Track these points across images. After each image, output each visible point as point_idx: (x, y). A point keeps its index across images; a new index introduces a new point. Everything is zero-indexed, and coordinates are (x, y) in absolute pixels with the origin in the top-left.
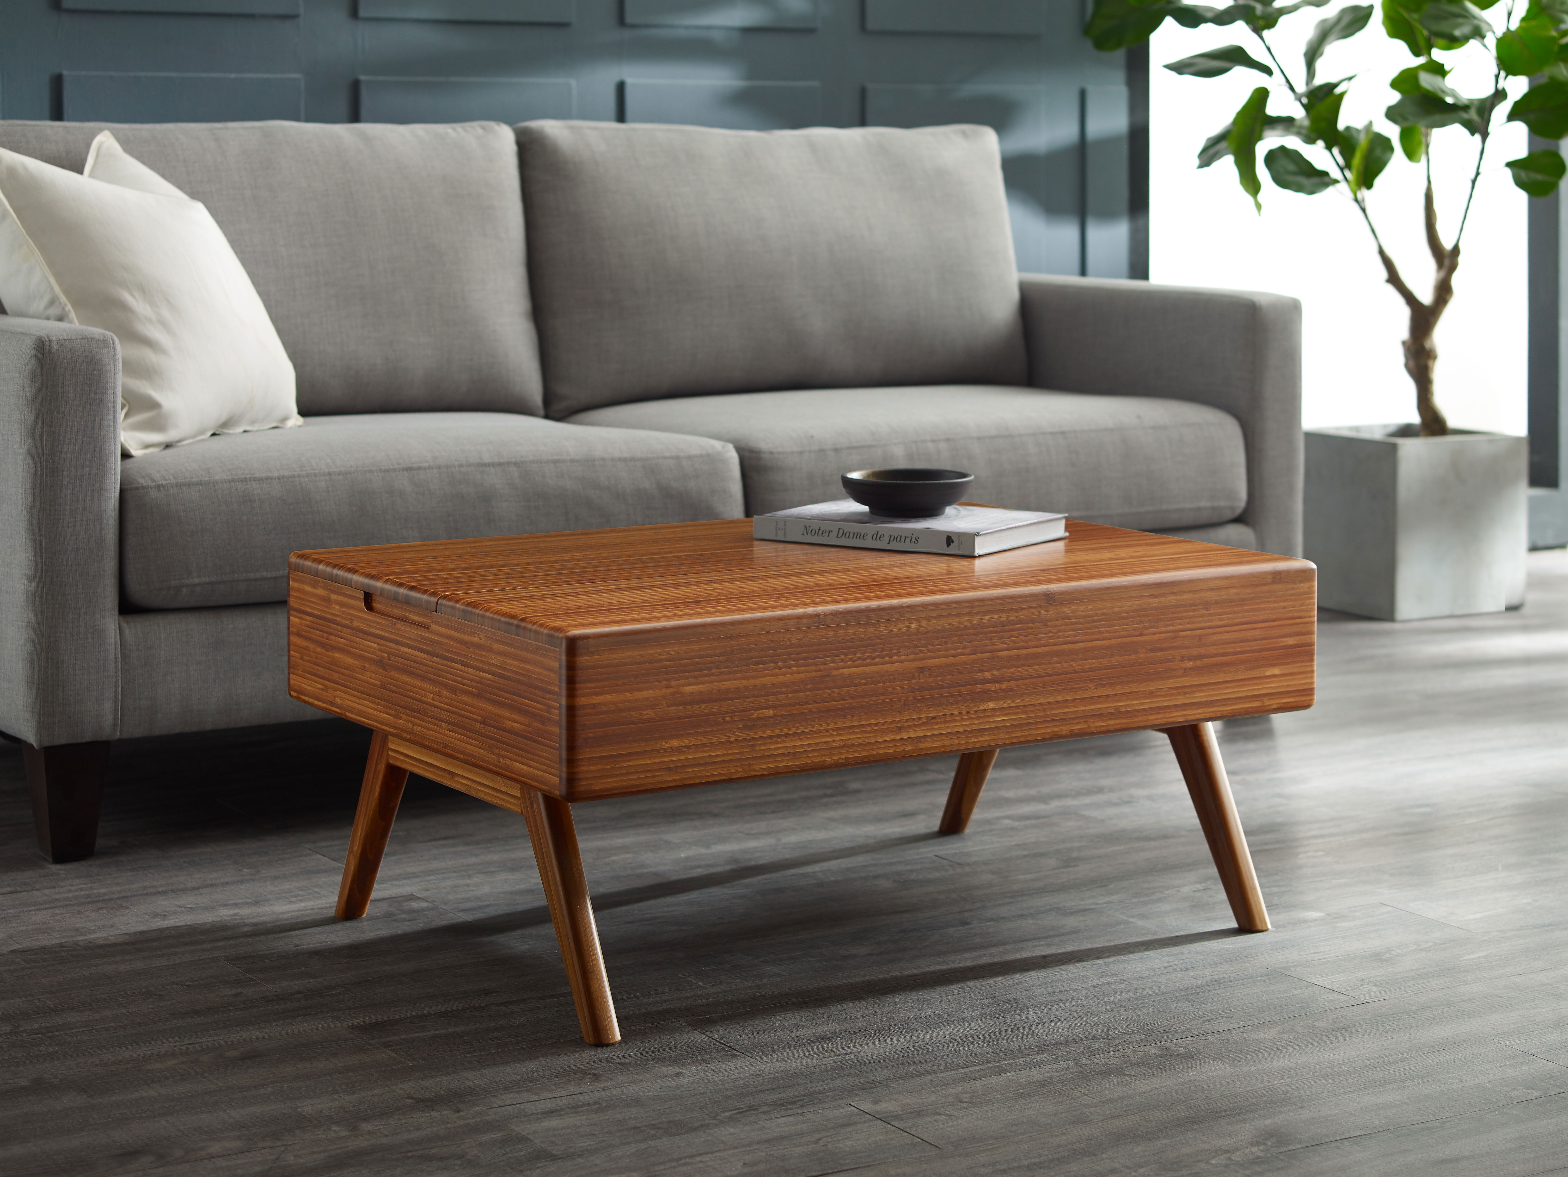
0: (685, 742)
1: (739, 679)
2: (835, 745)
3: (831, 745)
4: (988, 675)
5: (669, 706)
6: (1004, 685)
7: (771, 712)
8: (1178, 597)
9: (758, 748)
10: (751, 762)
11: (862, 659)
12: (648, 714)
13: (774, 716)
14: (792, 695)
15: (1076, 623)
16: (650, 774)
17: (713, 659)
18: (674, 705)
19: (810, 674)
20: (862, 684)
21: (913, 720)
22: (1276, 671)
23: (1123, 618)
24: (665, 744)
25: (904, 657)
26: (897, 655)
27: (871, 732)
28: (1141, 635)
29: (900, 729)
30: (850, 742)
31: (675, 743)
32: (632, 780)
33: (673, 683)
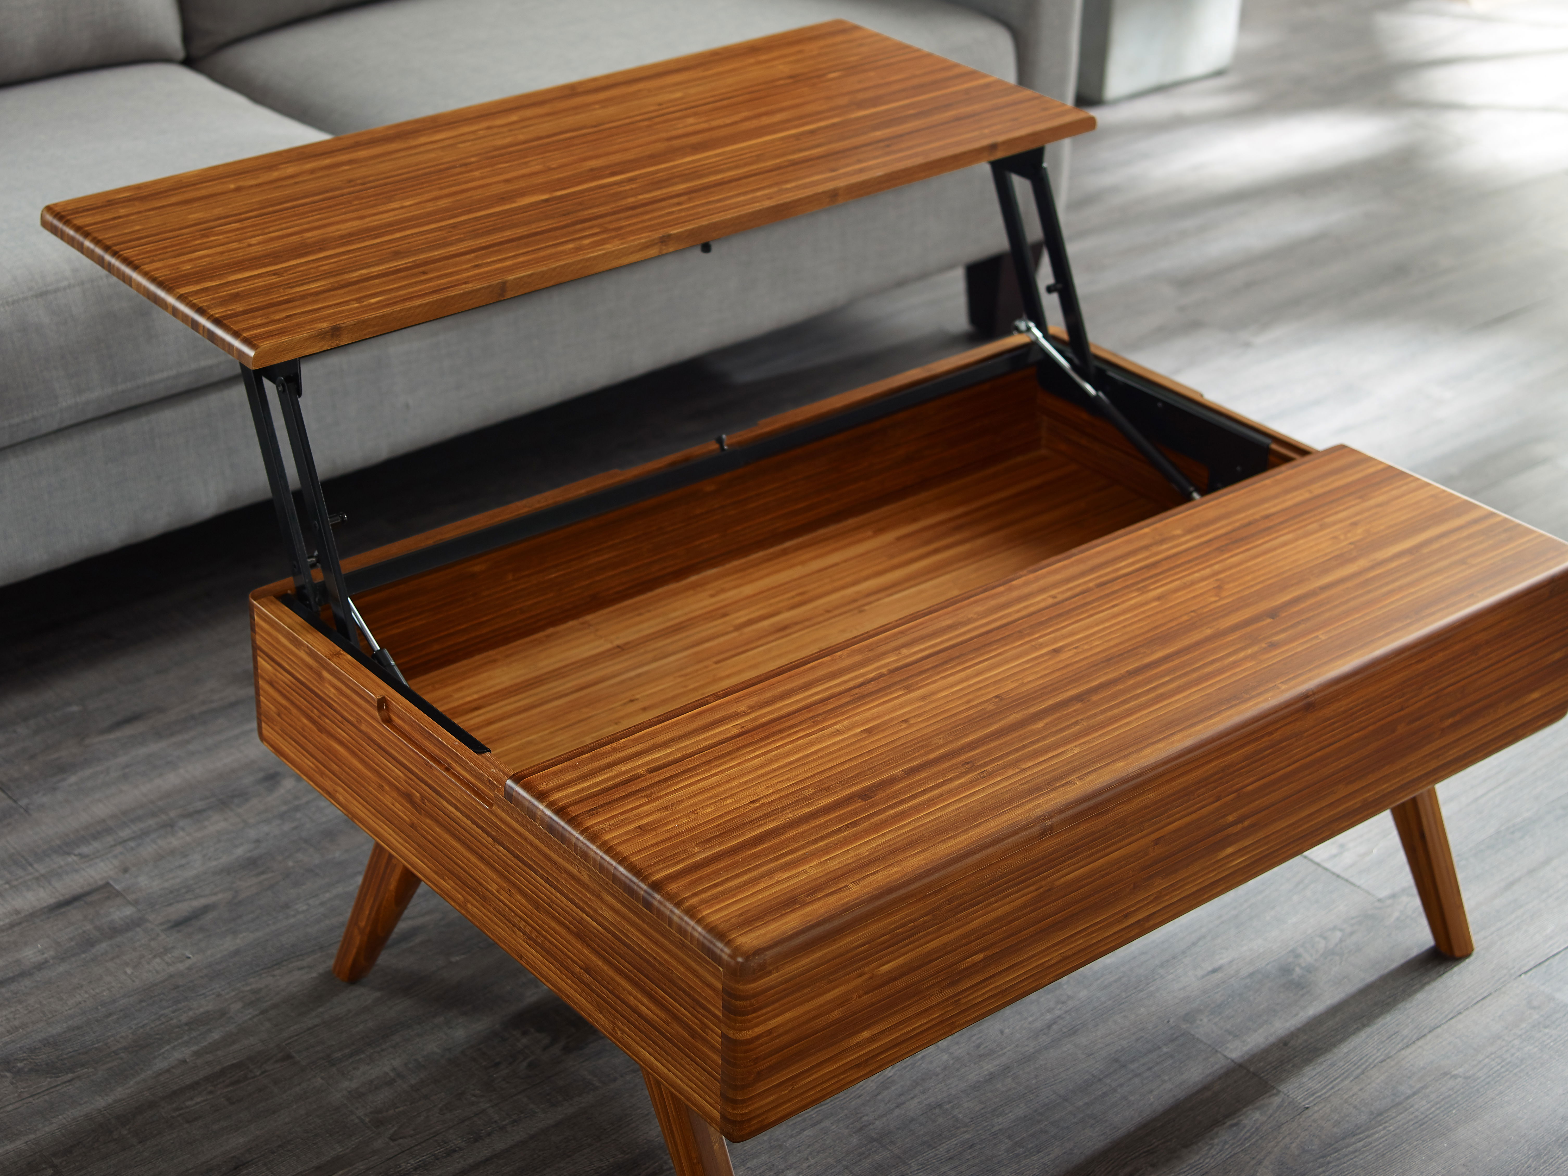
0: (875, 1030)
1: (946, 934)
2: (1052, 962)
3: (1047, 965)
4: (1231, 818)
5: (860, 997)
6: (1246, 823)
7: (981, 956)
8: (1447, 652)
9: (963, 1001)
10: (953, 1020)
11: (1092, 854)
12: (836, 1014)
13: (984, 959)
14: (1007, 927)
15: (1334, 723)
16: (836, 1080)
17: (916, 923)
18: (867, 993)
19: (1030, 896)
20: (1088, 884)
21: (1143, 900)
22: (1535, 695)
23: (1387, 697)
24: (854, 1040)
25: (1140, 835)
26: (1131, 835)
27: (1093, 932)
28: (1402, 709)
29: (1126, 916)
30: (1069, 953)
31: (866, 1034)
32: (813, 1095)
33: (867, 969)
